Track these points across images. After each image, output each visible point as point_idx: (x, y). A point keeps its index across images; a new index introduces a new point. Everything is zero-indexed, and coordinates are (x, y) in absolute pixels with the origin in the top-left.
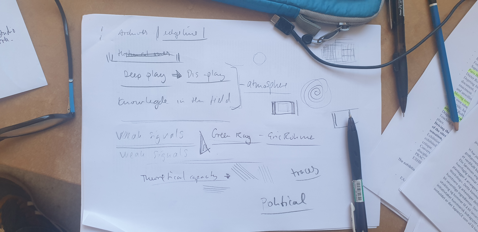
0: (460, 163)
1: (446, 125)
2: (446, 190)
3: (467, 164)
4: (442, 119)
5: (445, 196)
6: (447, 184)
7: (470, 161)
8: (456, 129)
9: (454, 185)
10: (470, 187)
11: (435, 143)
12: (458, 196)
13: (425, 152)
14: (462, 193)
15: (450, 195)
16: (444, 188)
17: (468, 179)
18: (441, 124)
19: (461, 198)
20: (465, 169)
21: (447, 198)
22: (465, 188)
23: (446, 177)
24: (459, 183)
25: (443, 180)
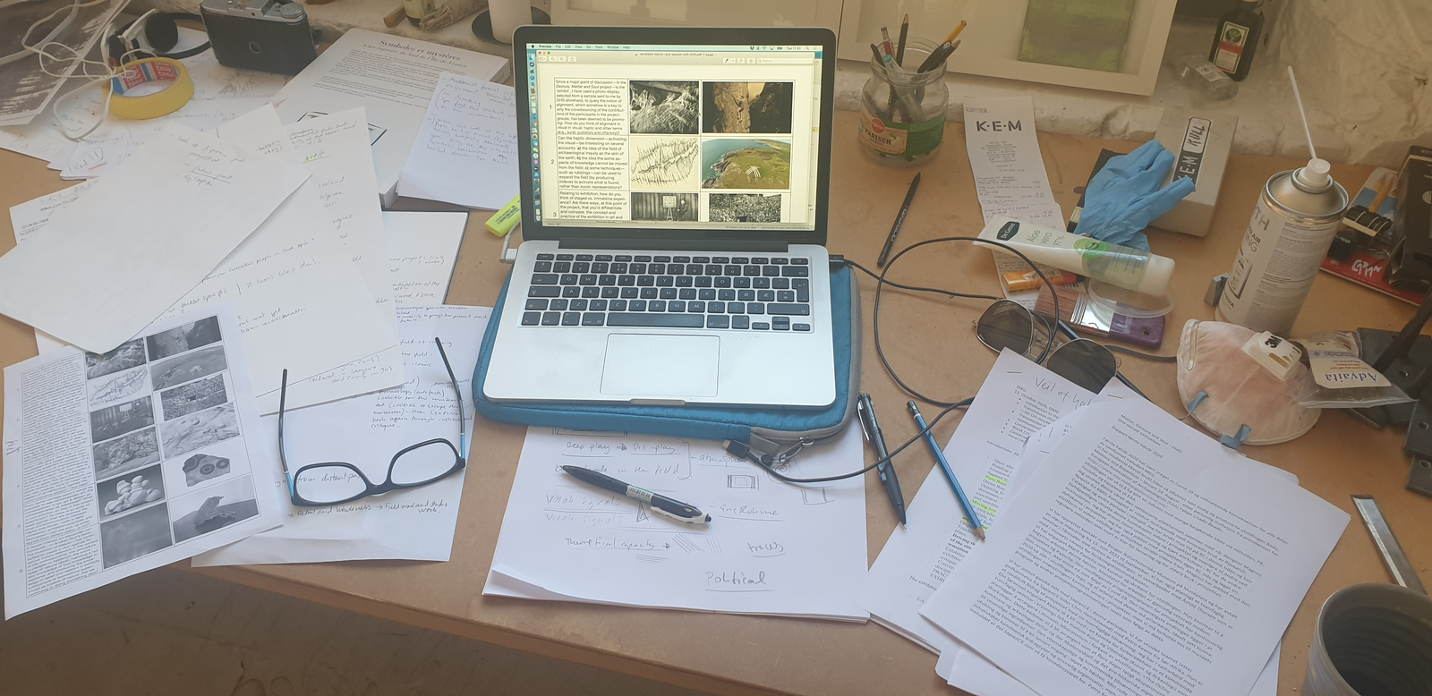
0: (1000, 578)
1: (970, 537)
2: (990, 611)
3: (1011, 578)
4: (962, 531)
5: (989, 617)
6: (988, 604)
7: (1016, 574)
8: (983, 539)
9: (1001, 604)
10: (1025, 606)
11: (959, 557)
12: (1010, 617)
13: (948, 569)
14: (1014, 613)
15: (997, 616)
16: (985, 608)
17: (1019, 596)
18: (962, 537)
19: (1015, 620)
20: (1010, 584)
21: (992, 620)
22: (1016, 608)
23: (985, 594)
24: (1007, 602)
25: (982, 599)
